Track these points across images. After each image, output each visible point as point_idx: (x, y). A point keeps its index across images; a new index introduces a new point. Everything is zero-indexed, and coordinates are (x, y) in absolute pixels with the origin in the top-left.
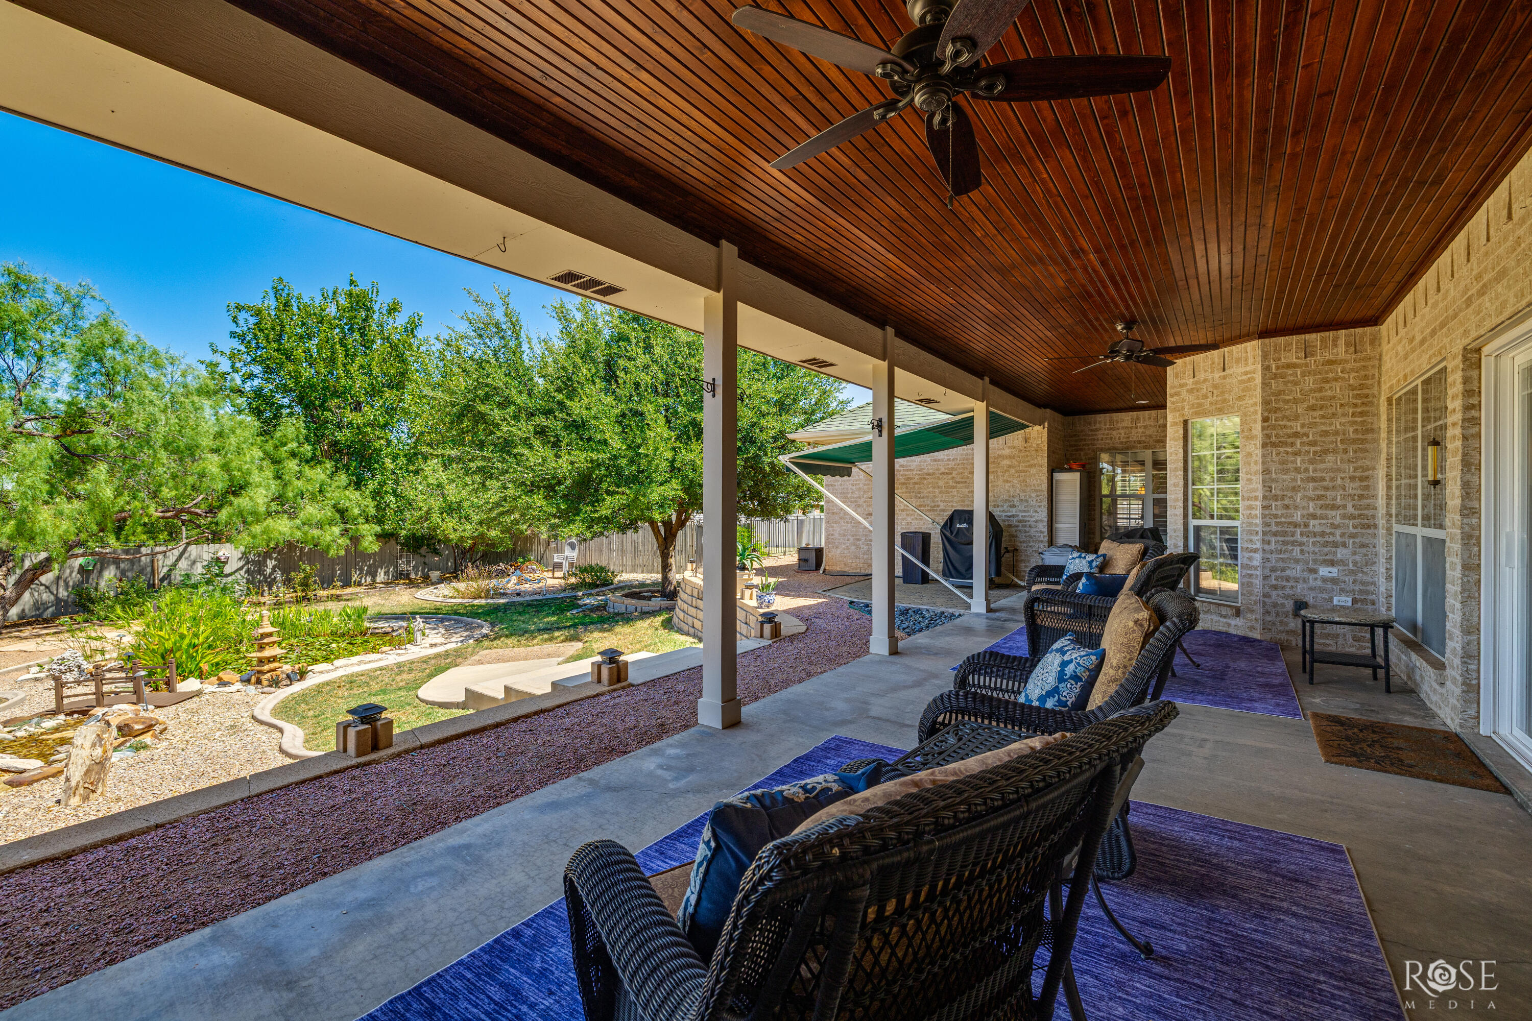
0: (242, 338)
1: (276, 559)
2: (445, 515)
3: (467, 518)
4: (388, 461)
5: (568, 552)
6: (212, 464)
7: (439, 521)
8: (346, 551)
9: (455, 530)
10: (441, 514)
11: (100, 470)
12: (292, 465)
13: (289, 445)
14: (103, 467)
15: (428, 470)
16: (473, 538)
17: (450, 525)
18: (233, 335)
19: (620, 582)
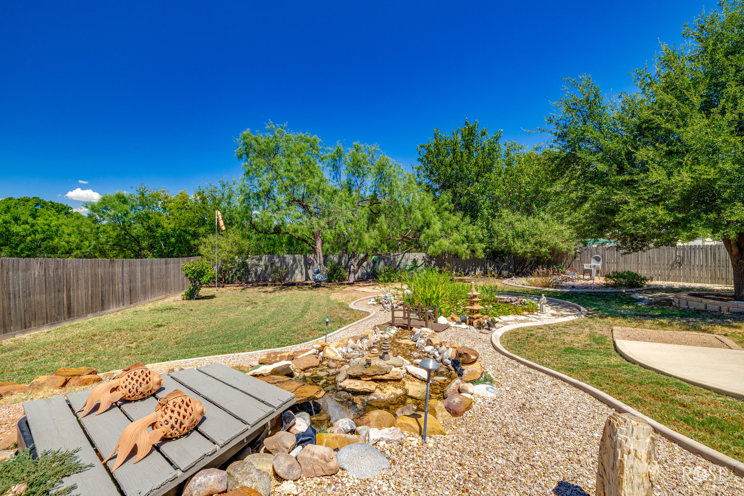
0: (422, 160)
1: (435, 261)
2: (516, 239)
3: (528, 241)
4: (485, 210)
5: (593, 263)
6: (418, 214)
7: (512, 242)
8: (470, 257)
9: (522, 248)
10: (513, 238)
11: (382, 218)
12: (446, 214)
13: (446, 204)
14: (383, 216)
15: (504, 215)
16: (531, 252)
17: (519, 245)
18: (419, 160)
19: (648, 286)
